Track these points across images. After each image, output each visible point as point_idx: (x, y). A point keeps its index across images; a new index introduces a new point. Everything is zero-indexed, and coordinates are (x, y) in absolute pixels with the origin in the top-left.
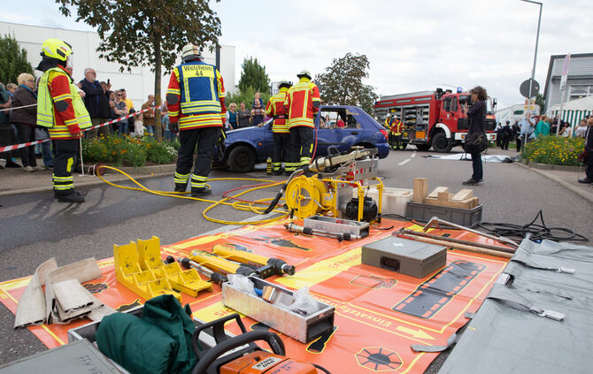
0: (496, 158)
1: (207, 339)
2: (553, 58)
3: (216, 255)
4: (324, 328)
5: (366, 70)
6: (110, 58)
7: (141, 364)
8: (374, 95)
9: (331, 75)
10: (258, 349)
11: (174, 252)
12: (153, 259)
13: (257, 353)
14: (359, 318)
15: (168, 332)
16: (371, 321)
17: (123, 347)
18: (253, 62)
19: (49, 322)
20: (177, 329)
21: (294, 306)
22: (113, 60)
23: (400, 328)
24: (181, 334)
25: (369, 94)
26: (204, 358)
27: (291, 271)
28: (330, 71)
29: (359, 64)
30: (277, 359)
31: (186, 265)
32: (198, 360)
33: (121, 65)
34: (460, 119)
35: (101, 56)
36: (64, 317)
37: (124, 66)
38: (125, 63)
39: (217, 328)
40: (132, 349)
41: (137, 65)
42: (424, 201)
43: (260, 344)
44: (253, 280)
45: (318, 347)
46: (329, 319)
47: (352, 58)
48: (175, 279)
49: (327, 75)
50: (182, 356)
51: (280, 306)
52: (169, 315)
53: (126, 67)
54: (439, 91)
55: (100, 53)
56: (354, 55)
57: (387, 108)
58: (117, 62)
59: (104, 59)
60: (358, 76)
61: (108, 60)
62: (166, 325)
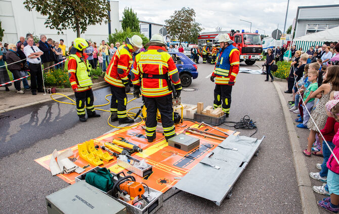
0: (258, 71)
1: (116, 178)
2: (299, 8)
3: (113, 144)
4: (149, 172)
5: (193, 17)
6: (52, 27)
7: (100, 185)
8: (199, 28)
9: (174, 20)
10: (129, 180)
11: (98, 142)
12: (91, 148)
13: (128, 181)
14: (161, 168)
15: (105, 177)
16: (165, 169)
17: (94, 182)
18: (130, 11)
19: (63, 173)
20: (107, 176)
21: (140, 166)
22: (53, 28)
23: (173, 172)
24: (109, 178)
25: (197, 28)
26: (116, 184)
27: (141, 151)
28: (173, 18)
29: (190, 14)
30: (133, 182)
31: (103, 149)
32: (114, 184)
33: (58, 31)
34: (243, 48)
35: (47, 26)
36: (68, 172)
37: (59, 31)
38: (60, 29)
39: (118, 176)
40: (97, 182)
41: (66, 29)
42: (201, 113)
43: (129, 179)
44: (127, 156)
45: (146, 178)
46: (151, 170)
47: (186, 11)
48: (101, 156)
49: (172, 21)
50: (110, 183)
51: (135, 166)
52: (105, 173)
53: (60, 32)
54: (233, 31)
55: (46, 25)
56: (187, 9)
57: (205, 40)
58: (55, 29)
59: (49, 28)
60: (188, 21)
61: (51, 28)
62: (104, 175)
